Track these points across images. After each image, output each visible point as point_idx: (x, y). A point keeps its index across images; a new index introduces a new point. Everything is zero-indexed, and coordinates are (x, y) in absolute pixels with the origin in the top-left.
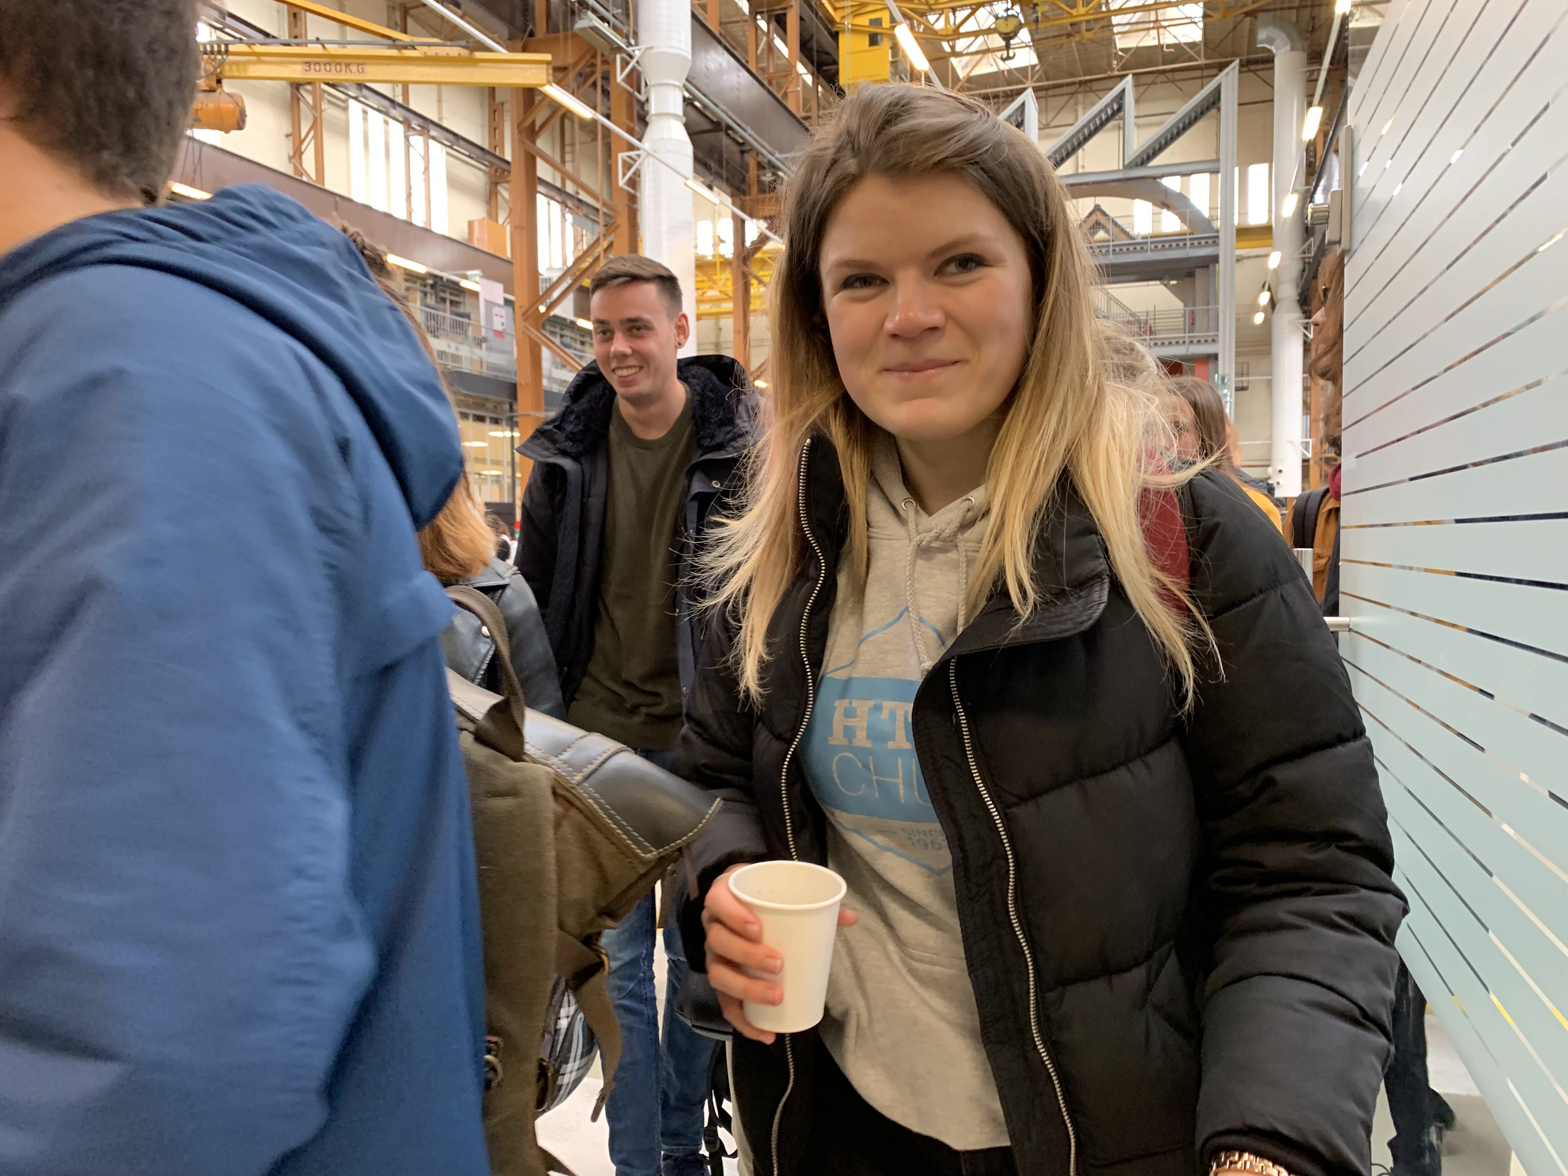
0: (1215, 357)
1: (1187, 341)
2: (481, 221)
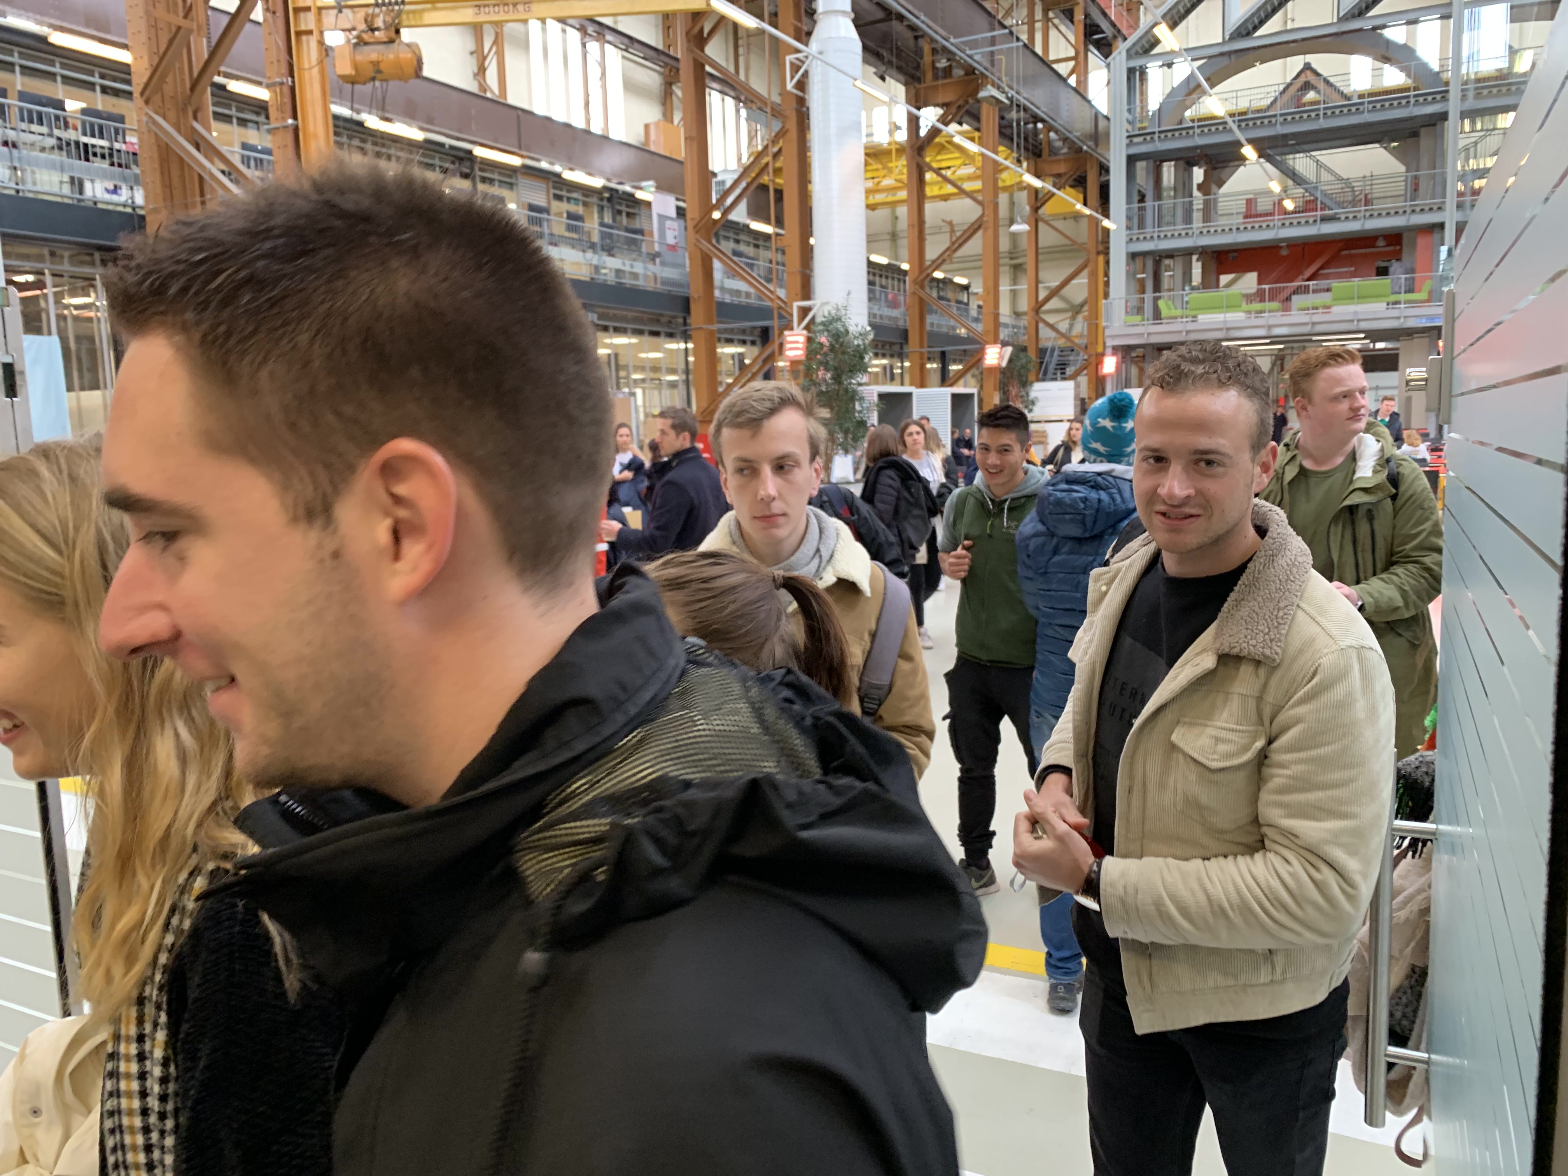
0: (1442, 226)
1: (1409, 210)
2: (657, 124)
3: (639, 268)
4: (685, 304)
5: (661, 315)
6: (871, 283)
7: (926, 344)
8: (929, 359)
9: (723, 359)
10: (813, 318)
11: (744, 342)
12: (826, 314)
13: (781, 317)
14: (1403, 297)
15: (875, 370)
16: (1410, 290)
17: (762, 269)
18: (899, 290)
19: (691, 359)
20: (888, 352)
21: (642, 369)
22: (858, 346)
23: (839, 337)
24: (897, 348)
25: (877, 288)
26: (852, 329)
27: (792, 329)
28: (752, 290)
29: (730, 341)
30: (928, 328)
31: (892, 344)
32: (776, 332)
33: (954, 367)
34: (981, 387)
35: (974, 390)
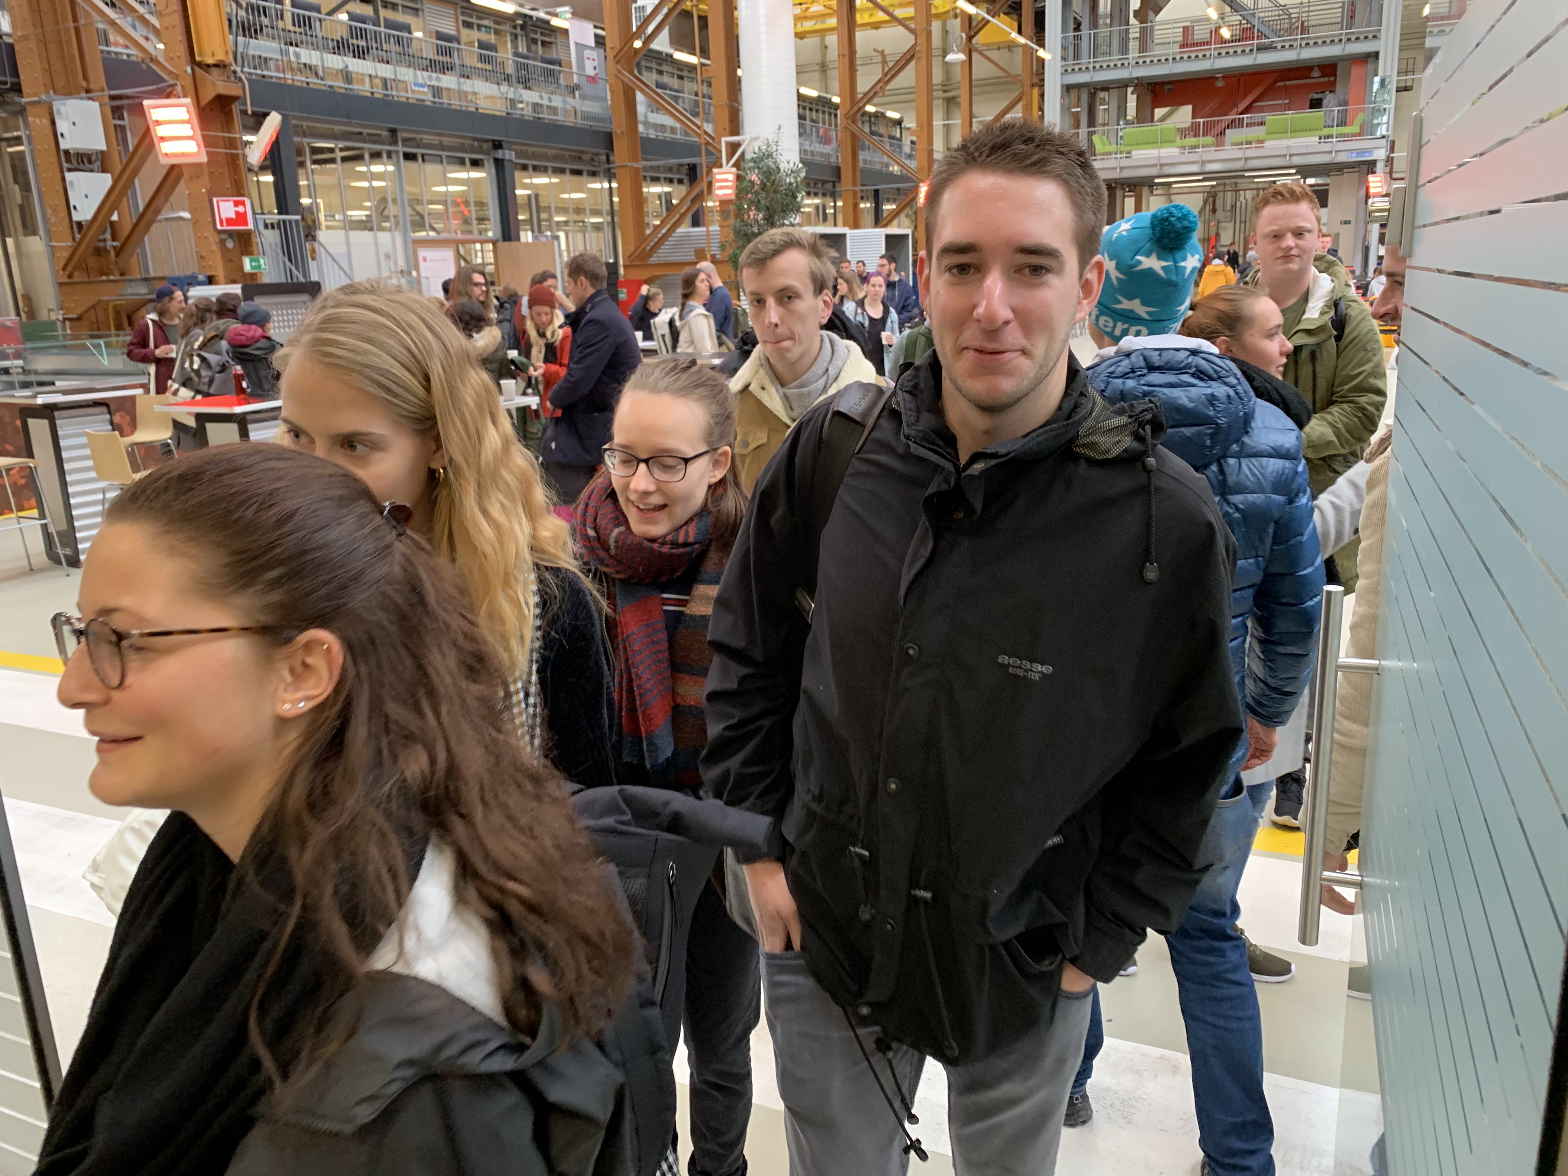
0: (1376, 56)
1: (1345, 38)
3: (557, 101)
4: (608, 140)
5: (583, 152)
6: (801, 117)
7: (859, 182)
8: (862, 198)
9: (650, 199)
10: (743, 154)
11: (671, 181)
12: (756, 150)
13: (709, 153)
14: (1335, 130)
15: (807, 210)
16: (1342, 123)
17: (687, 101)
18: (830, 125)
19: (616, 199)
20: (820, 191)
21: (563, 210)
22: (791, 184)
23: (770, 174)
24: (829, 186)
25: (808, 122)
26: (783, 166)
27: (721, 166)
28: (678, 125)
29: (655, 180)
30: (861, 165)
31: (824, 182)
32: (705, 170)
33: (888, 207)
34: (916, 227)
35: (909, 231)
